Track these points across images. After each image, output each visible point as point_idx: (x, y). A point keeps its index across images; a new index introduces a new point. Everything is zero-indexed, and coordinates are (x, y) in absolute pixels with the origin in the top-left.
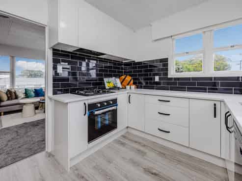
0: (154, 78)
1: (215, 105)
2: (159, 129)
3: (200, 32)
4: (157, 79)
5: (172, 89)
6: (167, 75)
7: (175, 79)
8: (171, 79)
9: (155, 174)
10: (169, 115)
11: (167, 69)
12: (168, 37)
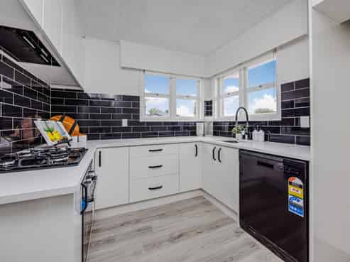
0: (121, 122)
1: (196, 146)
2: (150, 189)
3: (168, 76)
4: (125, 123)
5: (145, 136)
6: (139, 118)
7: (148, 123)
8: (143, 123)
9: (180, 236)
10: (160, 166)
11: (138, 111)
12: (140, 70)
